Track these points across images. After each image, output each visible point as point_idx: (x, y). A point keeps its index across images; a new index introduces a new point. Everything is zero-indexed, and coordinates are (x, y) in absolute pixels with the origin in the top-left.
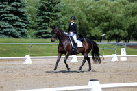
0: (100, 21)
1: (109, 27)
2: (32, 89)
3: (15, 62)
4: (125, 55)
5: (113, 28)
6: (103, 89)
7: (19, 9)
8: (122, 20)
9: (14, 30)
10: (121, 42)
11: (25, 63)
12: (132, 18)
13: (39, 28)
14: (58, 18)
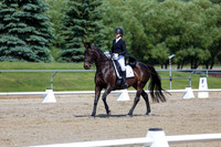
0: (166, 34)
1: (179, 43)
2: (56, 143)
3: (29, 101)
4: (206, 88)
5: (187, 45)
6: (170, 143)
7: (36, 16)
8: (201, 32)
9: (27, 49)
10: (200, 68)
11: (45, 101)
12: (216, 30)
13: (68, 45)
14: (98, 30)
